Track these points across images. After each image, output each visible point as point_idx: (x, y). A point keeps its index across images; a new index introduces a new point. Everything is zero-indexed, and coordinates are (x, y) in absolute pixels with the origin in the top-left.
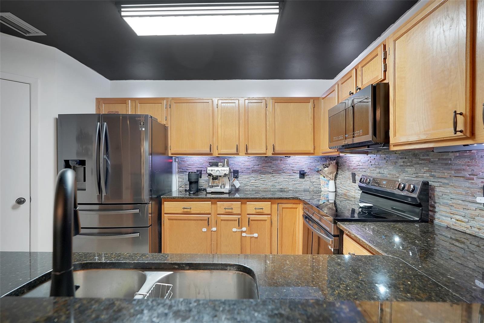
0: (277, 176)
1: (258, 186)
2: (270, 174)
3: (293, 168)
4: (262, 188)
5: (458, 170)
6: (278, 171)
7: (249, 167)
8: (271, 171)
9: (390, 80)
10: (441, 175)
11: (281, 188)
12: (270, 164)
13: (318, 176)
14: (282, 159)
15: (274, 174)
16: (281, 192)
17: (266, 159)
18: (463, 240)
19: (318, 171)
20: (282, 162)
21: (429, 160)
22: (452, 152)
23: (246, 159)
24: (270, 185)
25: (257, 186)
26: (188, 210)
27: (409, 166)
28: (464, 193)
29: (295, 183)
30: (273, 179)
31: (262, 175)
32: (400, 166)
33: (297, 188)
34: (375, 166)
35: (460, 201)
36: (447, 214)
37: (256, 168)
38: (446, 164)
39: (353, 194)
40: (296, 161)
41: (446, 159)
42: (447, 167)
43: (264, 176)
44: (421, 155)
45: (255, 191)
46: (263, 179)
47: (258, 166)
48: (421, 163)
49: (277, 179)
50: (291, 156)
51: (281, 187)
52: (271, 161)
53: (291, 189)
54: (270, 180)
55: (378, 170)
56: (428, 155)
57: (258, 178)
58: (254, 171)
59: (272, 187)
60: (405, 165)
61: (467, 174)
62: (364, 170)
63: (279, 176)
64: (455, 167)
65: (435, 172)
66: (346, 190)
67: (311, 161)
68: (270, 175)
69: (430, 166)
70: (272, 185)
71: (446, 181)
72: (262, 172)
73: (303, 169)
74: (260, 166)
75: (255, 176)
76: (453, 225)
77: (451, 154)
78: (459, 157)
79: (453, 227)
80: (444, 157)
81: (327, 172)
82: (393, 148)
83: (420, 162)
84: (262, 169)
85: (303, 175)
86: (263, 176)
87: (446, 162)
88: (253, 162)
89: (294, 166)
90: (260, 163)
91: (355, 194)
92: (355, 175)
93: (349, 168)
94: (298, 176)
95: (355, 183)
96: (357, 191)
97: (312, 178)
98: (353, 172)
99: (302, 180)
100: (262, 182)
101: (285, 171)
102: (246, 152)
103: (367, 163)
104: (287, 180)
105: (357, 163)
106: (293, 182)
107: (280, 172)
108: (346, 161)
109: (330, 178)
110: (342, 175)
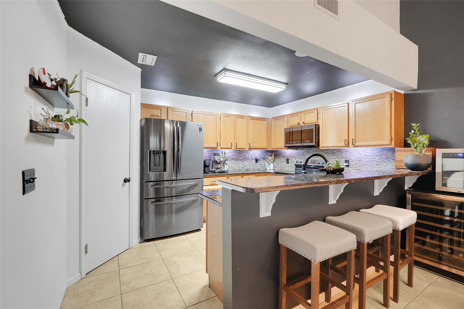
0: (245, 162)
5: (338, 156)
6: (245, 159)
7: (230, 156)
8: (241, 159)
9: (320, 123)
10: (332, 158)
12: (241, 155)
13: (263, 161)
15: (243, 161)
17: (239, 151)
19: (264, 159)
20: (247, 153)
21: (328, 153)
23: (229, 152)
25: (234, 168)
26: (214, 183)
29: (254, 165)
33: (254, 169)
34: (302, 155)
37: (234, 157)
38: (334, 154)
39: (287, 169)
40: (254, 153)
43: (238, 162)
45: (233, 171)
46: (238, 164)
48: (325, 154)
50: (252, 150)
54: (241, 164)
55: (303, 157)
56: (327, 151)
58: (233, 159)
61: (340, 157)
62: (295, 157)
66: (282, 168)
67: (261, 153)
68: (241, 161)
69: (328, 155)
70: (242, 167)
72: (237, 160)
73: (257, 158)
74: (236, 156)
75: (234, 162)
78: (338, 152)
80: (333, 152)
81: (270, 159)
82: (320, 148)
84: (237, 158)
85: (257, 161)
87: (334, 153)
88: (232, 153)
89: (253, 156)
90: (236, 154)
91: (288, 169)
92: (288, 159)
93: (284, 157)
94: (255, 161)
95: (288, 164)
96: (289, 168)
97: (261, 162)
98: (288, 158)
99: (257, 164)
100: (237, 165)
101: (248, 159)
102: (235, 147)
103: (296, 154)
104: (249, 164)
105: (289, 154)
106: (252, 165)
107: (246, 159)
108: (281, 153)
109: (272, 162)
110: (278, 160)
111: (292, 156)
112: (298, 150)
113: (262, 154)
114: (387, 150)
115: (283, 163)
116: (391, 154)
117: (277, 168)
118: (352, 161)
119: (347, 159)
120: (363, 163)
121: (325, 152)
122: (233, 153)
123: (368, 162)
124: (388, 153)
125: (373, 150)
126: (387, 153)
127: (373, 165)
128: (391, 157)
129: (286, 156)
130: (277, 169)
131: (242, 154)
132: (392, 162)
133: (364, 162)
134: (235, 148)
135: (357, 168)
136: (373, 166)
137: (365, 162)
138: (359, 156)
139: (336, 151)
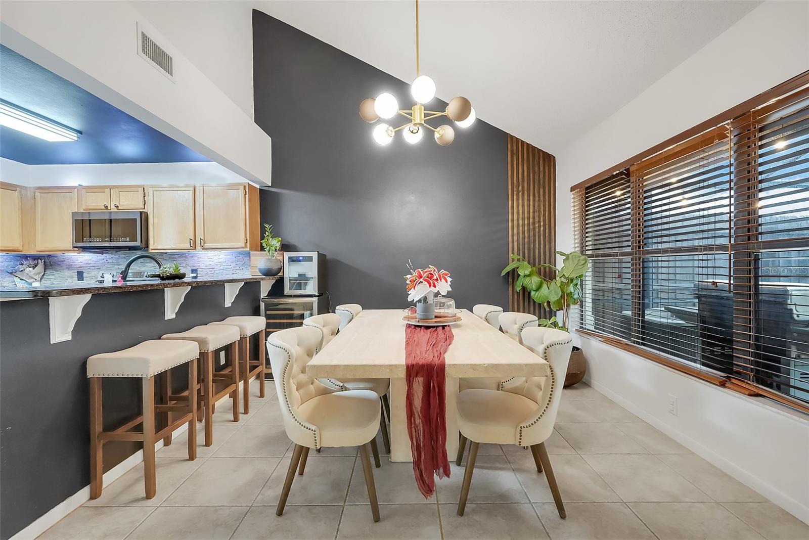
9: (149, 211)
34: (112, 264)
38: (173, 260)
41: (174, 258)
56: (161, 254)
61: (184, 265)
62: (97, 267)
64: (178, 262)
78: (180, 257)
82: (150, 251)
92: (82, 273)
98: (80, 270)
103: (101, 262)
105: (85, 262)
108: (63, 260)
109: (36, 280)
110: (54, 275)
111: (91, 265)
112: (104, 255)
113: (6, 263)
115: (69, 281)
116: (247, 259)
124: (244, 258)
129: (75, 266)
137: (219, 271)
138: (211, 263)
139: (176, 256)
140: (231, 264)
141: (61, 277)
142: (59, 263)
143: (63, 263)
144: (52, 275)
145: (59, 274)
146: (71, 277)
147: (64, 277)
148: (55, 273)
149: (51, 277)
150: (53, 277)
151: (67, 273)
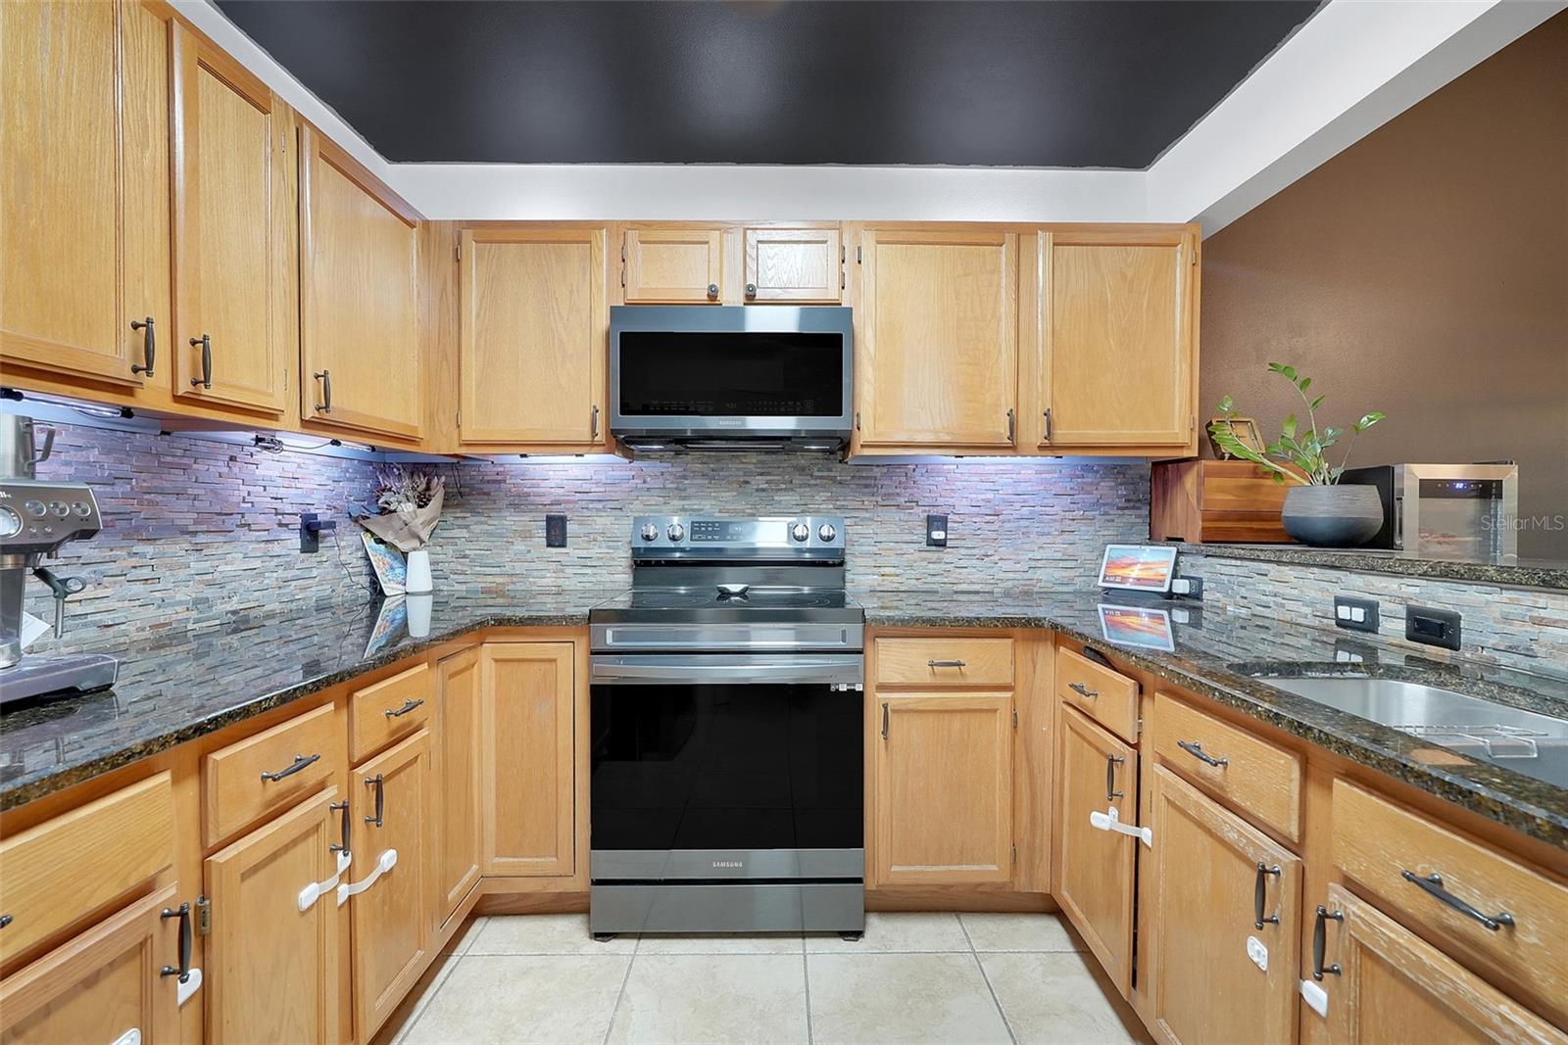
0: (217, 545)
1: (118, 617)
2: (181, 538)
3: (278, 505)
4: (143, 629)
5: (888, 495)
6: (219, 521)
8: (187, 519)
10: (858, 505)
11: (234, 613)
12: (178, 477)
14: (240, 456)
15: (201, 538)
16: (235, 631)
17: (161, 445)
18: (895, 604)
19: (358, 521)
20: (237, 470)
21: (833, 479)
22: (878, 466)
24: (180, 603)
25: (107, 619)
27: (785, 489)
28: (898, 530)
29: (290, 574)
30: (195, 567)
31: (139, 548)
32: (757, 490)
33: (292, 601)
34: (665, 493)
35: (892, 544)
36: (869, 571)
38: (866, 486)
39: (548, 582)
40: (289, 468)
41: (867, 478)
42: (867, 490)
43: (149, 549)
44: (816, 469)
46: (146, 573)
47: (108, 489)
48: (816, 485)
49: (216, 563)
51: (234, 605)
52: (186, 461)
53: (275, 606)
54: (182, 574)
55: (676, 503)
56: (830, 470)
57: (113, 568)
59: (194, 614)
60: (772, 490)
61: (901, 501)
63: (227, 548)
64: (883, 491)
65: (845, 500)
66: (502, 575)
68: (178, 548)
69: (834, 489)
70: (197, 602)
71: (867, 515)
72: (137, 529)
73: (312, 510)
74: (121, 488)
76: (879, 585)
77: (876, 469)
78: (889, 475)
79: (878, 589)
83: (813, 482)
84: (137, 507)
85: (312, 532)
86: (143, 555)
87: (868, 482)
89: (281, 492)
90: (126, 469)
91: (560, 582)
92: (563, 520)
93: (520, 502)
94: (295, 540)
95: (563, 545)
96: (568, 571)
97: (345, 547)
98: (555, 511)
99: (311, 559)
100: (139, 588)
101: (249, 519)
102: (184, 387)
103: (625, 486)
104: (257, 564)
105: (571, 486)
106: (282, 574)
107: (230, 522)
108: (499, 478)
109: (422, 542)
110: (467, 527)
111: (590, 496)
112: (636, 464)
113: (345, 487)
114: (1097, 472)
115: (520, 546)
116: (1111, 488)
117: (461, 578)
118: (956, 518)
119: (934, 512)
120: (1007, 525)
121: (821, 478)
122: (94, 455)
123: (1027, 523)
124: (1102, 484)
125: (1049, 472)
126: (1098, 484)
127: (1049, 534)
128: (1110, 500)
129: (539, 500)
130: (457, 587)
131: (185, 469)
132: (1113, 521)
133: (1009, 521)
134: (177, 399)
135: (983, 552)
136: (1050, 539)
137: (1016, 524)
138: (990, 496)
139: (877, 472)
140: (1056, 501)
141: (490, 534)
142: (486, 488)
143: (500, 489)
144: (460, 527)
145: (482, 523)
146: (526, 535)
147: (501, 536)
148: (471, 519)
149: (456, 533)
150: (464, 533)
151: (511, 520)
